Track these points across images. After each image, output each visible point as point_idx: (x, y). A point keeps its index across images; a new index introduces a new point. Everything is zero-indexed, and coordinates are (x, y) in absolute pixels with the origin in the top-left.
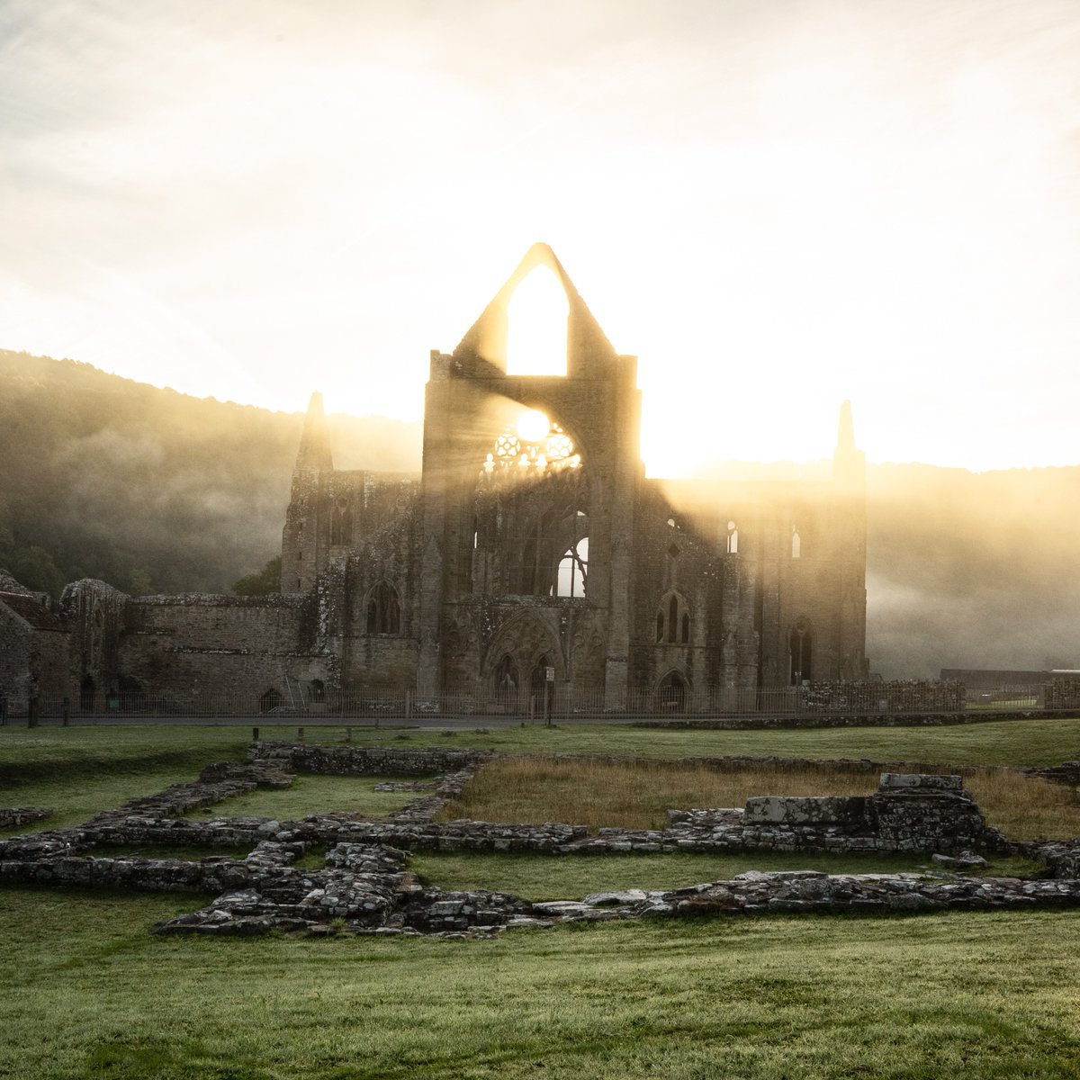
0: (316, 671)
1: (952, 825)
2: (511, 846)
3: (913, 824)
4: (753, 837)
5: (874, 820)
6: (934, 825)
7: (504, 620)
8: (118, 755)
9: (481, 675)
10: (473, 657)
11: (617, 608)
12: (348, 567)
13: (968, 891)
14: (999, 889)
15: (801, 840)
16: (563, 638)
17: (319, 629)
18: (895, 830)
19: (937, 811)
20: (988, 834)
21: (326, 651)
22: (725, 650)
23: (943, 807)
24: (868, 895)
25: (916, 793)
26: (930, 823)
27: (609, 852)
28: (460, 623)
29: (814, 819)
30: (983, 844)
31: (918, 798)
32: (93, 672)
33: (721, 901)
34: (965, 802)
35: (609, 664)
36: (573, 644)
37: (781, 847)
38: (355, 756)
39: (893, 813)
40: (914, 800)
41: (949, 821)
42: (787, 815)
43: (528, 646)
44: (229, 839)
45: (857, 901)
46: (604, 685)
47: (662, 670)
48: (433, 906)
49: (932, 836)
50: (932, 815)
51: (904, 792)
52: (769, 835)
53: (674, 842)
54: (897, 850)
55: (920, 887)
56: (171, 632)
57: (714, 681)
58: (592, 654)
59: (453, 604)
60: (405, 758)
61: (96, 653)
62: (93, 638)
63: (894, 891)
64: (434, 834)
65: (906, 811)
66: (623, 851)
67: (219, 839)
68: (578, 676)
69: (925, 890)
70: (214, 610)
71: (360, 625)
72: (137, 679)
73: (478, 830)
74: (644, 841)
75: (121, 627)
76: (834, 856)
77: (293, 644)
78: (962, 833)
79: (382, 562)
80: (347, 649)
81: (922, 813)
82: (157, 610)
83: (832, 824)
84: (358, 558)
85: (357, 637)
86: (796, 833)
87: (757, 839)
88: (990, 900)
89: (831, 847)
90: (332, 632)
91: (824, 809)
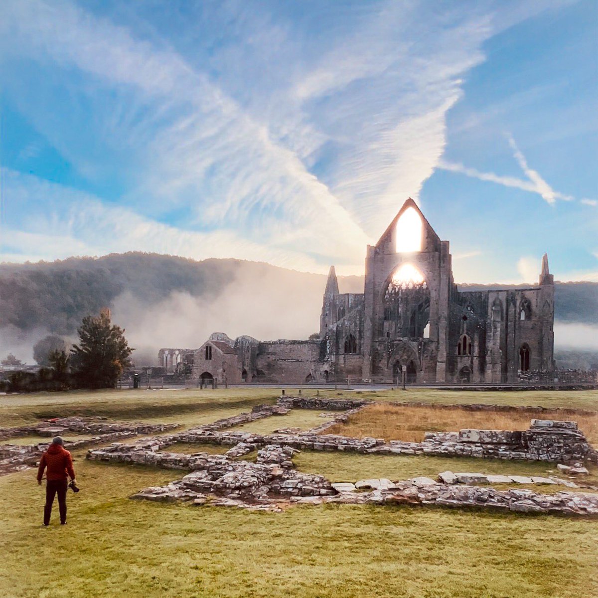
0: (326, 367)
1: (571, 448)
2: (345, 449)
3: (548, 447)
4: (461, 450)
5: (526, 444)
6: (559, 448)
7: (396, 347)
8: (227, 401)
9: (387, 368)
10: (384, 361)
11: (441, 342)
12: (337, 329)
13: (562, 503)
14: (585, 502)
15: (485, 452)
16: (420, 354)
17: (327, 352)
18: (538, 450)
19: (561, 441)
20: (592, 453)
21: (329, 360)
22: (487, 357)
23: (565, 439)
24: (498, 500)
25: (549, 430)
26: (558, 447)
27: (390, 453)
28: (379, 348)
29: (495, 441)
30: (589, 459)
31: (551, 433)
32: (247, 368)
33: (409, 497)
34: (578, 436)
35: (438, 363)
36: (423, 356)
37: (475, 455)
38: (317, 401)
39: (536, 441)
40: (548, 434)
41: (569, 446)
42: (480, 439)
43: (406, 357)
44: (228, 441)
45: (489, 504)
46: (436, 372)
47: (460, 366)
48: (285, 482)
49: (559, 454)
50: (559, 443)
51: (543, 430)
52: (469, 449)
53: (422, 449)
54: (538, 460)
55: (532, 497)
56: (274, 354)
57: (482, 370)
58: (431, 360)
59: (377, 342)
60: (336, 403)
61: (247, 362)
62: (246, 356)
63: (515, 498)
64: (312, 441)
65: (544, 440)
66: (396, 453)
67: (224, 441)
68: (425, 368)
69: (535, 498)
70: (289, 345)
71: (342, 350)
72: (263, 371)
73: (333, 440)
74: (407, 449)
75: (257, 352)
76: (502, 461)
77: (318, 358)
78: (576, 453)
79: (350, 326)
80: (337, 359)
81: (553, 441)
82: (270, 346)
83: (504, 444)
84: (340, 325)
85: (341, 355)
86: (483, 448)
87: (463, 450)
88: (577, 511)
89: (502, 457)
90: (331, 353)
91: (500, 436)
